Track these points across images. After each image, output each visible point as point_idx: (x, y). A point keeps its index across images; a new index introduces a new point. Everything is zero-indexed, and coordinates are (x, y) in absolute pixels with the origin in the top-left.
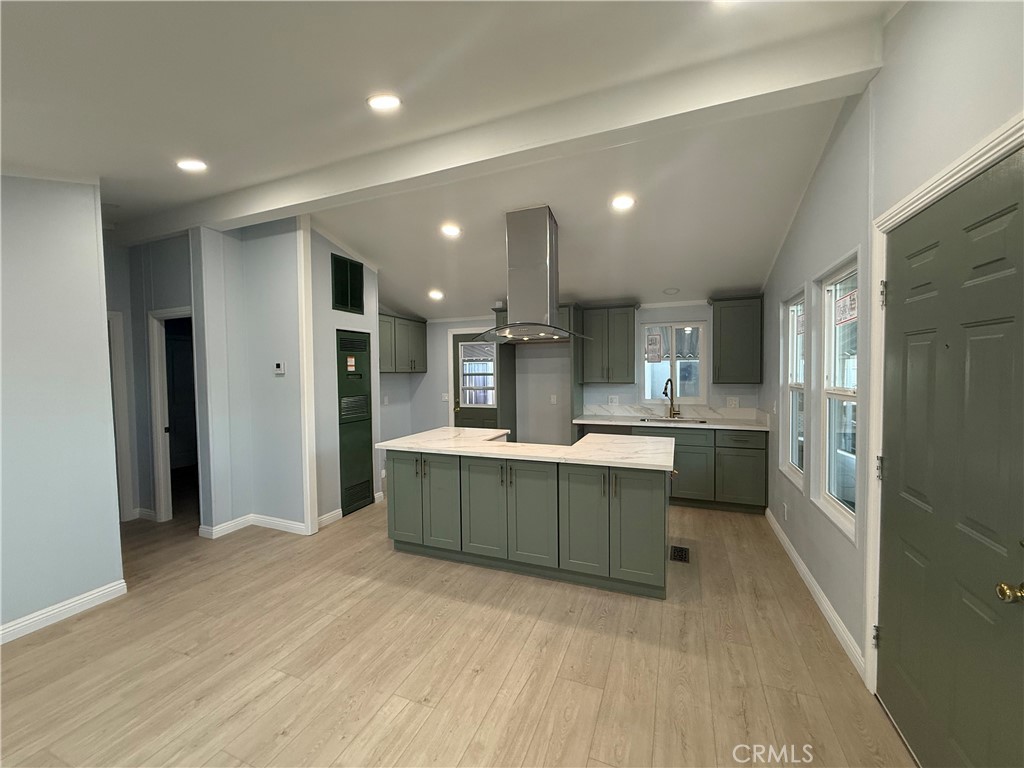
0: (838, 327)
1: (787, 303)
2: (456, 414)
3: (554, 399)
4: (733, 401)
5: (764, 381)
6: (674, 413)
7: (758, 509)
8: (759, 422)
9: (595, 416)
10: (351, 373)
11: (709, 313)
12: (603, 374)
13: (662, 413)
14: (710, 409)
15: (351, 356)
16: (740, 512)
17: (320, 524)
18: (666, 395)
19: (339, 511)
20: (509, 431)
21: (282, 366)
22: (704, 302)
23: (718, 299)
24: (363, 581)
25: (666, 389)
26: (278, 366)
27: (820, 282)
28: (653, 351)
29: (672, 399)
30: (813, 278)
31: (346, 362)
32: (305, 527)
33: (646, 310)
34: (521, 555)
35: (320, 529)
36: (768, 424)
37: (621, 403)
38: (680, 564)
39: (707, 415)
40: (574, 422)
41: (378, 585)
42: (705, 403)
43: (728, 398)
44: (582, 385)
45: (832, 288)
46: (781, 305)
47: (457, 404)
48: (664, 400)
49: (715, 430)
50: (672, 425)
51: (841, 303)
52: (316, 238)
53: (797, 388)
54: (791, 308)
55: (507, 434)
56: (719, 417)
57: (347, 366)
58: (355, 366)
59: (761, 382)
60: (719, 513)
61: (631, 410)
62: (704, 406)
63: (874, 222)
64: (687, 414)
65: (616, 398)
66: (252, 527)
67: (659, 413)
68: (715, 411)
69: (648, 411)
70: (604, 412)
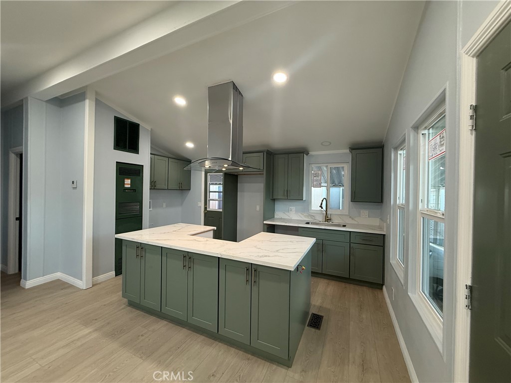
0: (430, 161)
1: (396, 149)
2: (205, 214)
3: (258, 208)
4: (365, 213)
6: (328, 219)
7: (378, 285)
8: (381, 228)
9: (281, 219)
10: (127, 189)
11: (349, 158)
12: (284, 193)
13: (320, 218)
14: (350, 217)
15: (128, 178)
17: (93, 283)
18: (322, 208)
19: (114, 273)
20: (215, 228)
21: (75, 183)
22: (348, 151)
23: (355, 148)
24: (87, 331)
25: (321, 204)
26: (73, 182)
27: (416, 128)
28: (316, 181)
29: (326, 211)
30: (411, 125)
31: (124, 181)
32: (82, 283)
33: (313, 156)
34: (196, 320)
35: (93, 286)
36: (385, 230)
37: (297, 211)
38: (313, 330)
39: (348, 221)
40: (265, 222)
41: (95, 335)
42: (347, 214)
43: (362, 211)
44: (274, 200)
45: (426, 132)
46: (392, 149)
47: (206, 208)
48: (321, 212)
49: (350, 232)
51: (433, 142)
52: (100, 105)
53: (402, 208)
54: (400, 152)
55: (214, 230)
56: (356, 223)
57: (124, 184)
58: (131, 184)
59: (382, 202)
60: (352, 286)
61: (301, 215)
63: (462, 51)
64: (336, 220)
65: (293, 208)
66: (59, 280)
67: (318, 219)
68: (353, 219)
69: (312, 216)
70: (286, 217)
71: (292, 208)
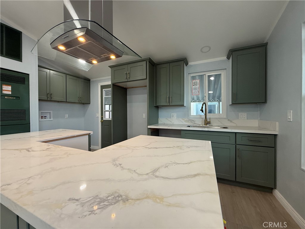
4: (243, 115)
5: (268, 101)
6: (207, 123)
9: (164, 124)
10: (7, 95)
11: (229, 64)
12: (166, 100)
13: (200, 122)
14: (229, 120)
15: (8, 85)
16: (254, 189)
18: (203, 112)
22: (225, 58)
25: (202, 108)
28: (195, 89)
29: (206, 114)
37: (178, 117)
39: (227, 124)
40: (149, 127)
42: (225, 117)
43: (240, 114)
48: (201, 116)
49: (236, 133)
50: (206, 129)
56: (234, 125)
57: (3, 90)
58: (12, 91)
59: (265, 102)
60: (239, 190)
61: (183, 121)
62: (225, 119)
64: (214, 123)
67: (198, 123)
68: (231, 122)
69: (192, 121)
70: (169, 123)
71: (174, 114)
